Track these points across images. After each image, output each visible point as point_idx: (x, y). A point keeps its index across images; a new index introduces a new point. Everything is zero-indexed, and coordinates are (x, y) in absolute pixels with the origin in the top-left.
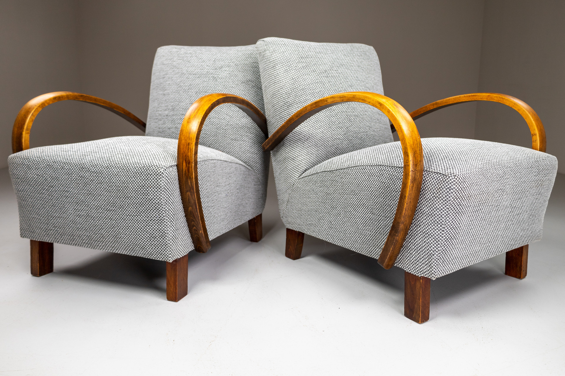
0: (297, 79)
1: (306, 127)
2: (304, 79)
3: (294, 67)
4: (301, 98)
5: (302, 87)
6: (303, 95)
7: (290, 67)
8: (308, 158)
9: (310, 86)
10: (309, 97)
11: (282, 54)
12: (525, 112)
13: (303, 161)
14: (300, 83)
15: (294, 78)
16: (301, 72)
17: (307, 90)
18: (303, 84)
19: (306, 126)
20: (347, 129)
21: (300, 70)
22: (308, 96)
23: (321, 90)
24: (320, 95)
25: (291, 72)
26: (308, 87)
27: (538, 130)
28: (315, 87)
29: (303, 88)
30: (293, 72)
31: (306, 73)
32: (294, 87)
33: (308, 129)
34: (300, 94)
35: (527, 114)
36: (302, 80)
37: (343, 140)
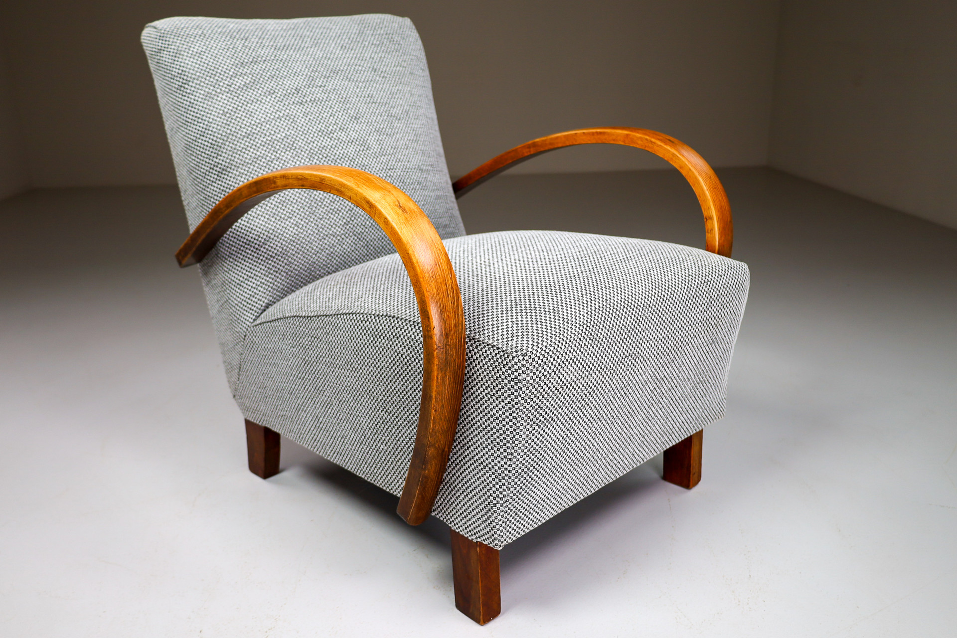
0: (233, 113)
1: (259, 217)
2: (249, 113)
3: (225, 86)
4: (245, 155)
5: (245, 130)
6: (249, 149)
7: (217, 86)
8: (270, 280)
9: (263, 127)
10: (263, 152)
11: (196, 58)
12: (693, 172)
13: (259, 288)
14: (241, 121)
15: (226, 110)
16: (241, 97)
17: (258, 137)
18: (248, 124)
19: (261, 214)
20: (349, 212)
21: (238, 92)
22: (260, 150)
23: (288, 133)
24: (287, 144)
25: (219, 99)
26: (258, 129)
27: (715, 208)
28: (274, 129)
29: (248, 132)
30: (224, 97)
31: (252, 99)
32: (229, 131)
33: (266, 220)
34: (242, 146)
35: (696, 178)
36: (244, 114)
37: (343, 236)
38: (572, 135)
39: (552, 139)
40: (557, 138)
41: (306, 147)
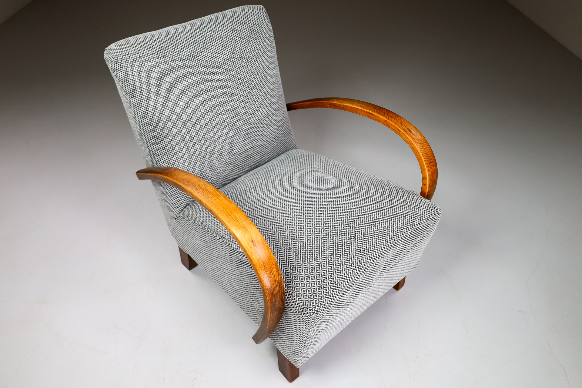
0: (161, 108)
2: (170, 107)
3: (155, 92)
4: (170, 131)
5: (168, 118)
6: (171, 128)
7: (151, 92)
9: (178, 115)
10: (179, 129)
11: (137, 76)
14: (166, 112)
15: (157, 106)
17: (176, 120)
18: (170, 114)
20: (228, 154)
21: (163, 95)
22: (177, 128)
23: (193, 116)
24: (192, 123)
25: (153, 100)
26: (176, 116)
28: (185, 115)
29: (170, 118)
30: (155, 99)
31: (171, 98)
32: (159, 119)
34: (167, 126)
36: (167, 108)
37: (225, 167)
38: (355, 108)
39: (343, 105)
40: (347, 106)
41: (203, 123)
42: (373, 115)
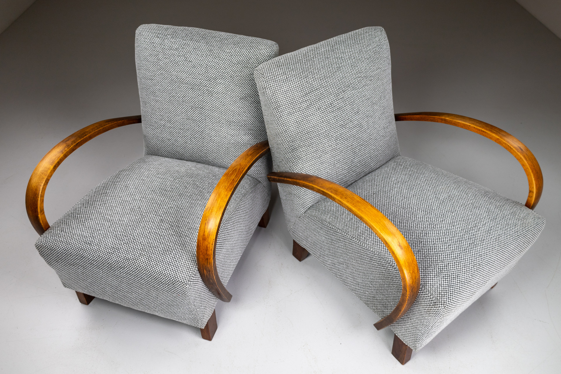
0: (301, 122)
1: (311, 170)
2: (309, 121)
3: (298, 108)
4: (306, 142)
5: (306, 130)
6: (308, 139)
7: (294, 108)
14: (305, 126)
15: (298, 121)
16: (305, 113)
17: (312, 133)
18: (308, 127)
21: (304, 111)
22: (313, 140)
23: (326, 130)
24: (326, 135)
26: (313, 129)
27: (536, 189)
28: (320, 128)
29: (308, 131)
30: (297, 114)
31: (310, 114)
32: (299, 131)
33: (314, 172)
34: (305, 138)
36: (306, 122)
38: (467, 125)
39: (456, 122)
40: (459, 123)
41: (334, 135)
42: (485, 132)
